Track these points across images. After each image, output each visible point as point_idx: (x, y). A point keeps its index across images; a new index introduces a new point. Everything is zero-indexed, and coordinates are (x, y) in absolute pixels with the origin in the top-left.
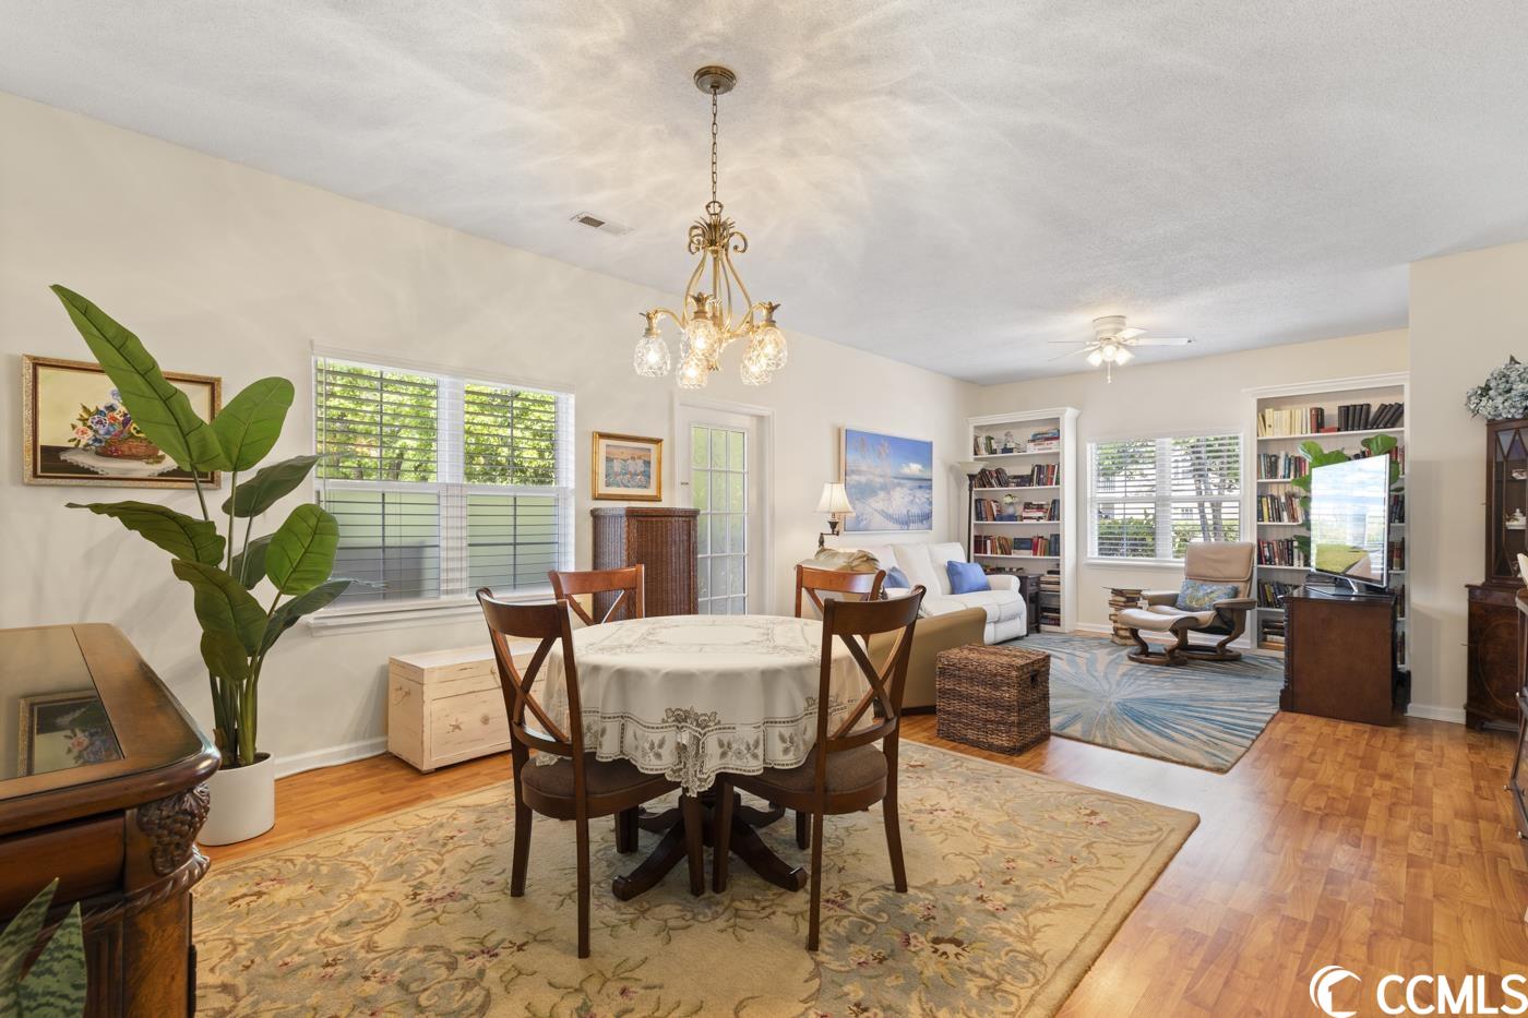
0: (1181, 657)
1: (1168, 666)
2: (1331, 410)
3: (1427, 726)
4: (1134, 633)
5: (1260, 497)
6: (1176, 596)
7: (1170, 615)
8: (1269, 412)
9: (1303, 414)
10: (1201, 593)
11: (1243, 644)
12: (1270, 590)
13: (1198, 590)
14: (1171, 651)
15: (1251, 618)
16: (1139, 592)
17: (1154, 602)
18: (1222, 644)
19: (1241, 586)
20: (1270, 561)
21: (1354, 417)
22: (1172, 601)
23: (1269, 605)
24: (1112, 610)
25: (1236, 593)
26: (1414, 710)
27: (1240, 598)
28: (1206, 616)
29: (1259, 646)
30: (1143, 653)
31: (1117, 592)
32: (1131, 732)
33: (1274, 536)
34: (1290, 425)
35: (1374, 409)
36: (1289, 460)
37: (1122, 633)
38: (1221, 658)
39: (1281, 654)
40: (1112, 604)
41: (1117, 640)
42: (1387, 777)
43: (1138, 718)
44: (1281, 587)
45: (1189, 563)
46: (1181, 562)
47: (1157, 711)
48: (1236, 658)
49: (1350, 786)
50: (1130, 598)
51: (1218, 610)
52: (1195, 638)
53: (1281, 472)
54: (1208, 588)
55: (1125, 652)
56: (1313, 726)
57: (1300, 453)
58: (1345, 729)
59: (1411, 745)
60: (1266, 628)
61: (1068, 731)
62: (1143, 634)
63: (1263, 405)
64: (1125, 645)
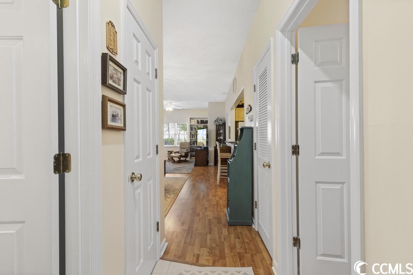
0: (180, 162)
1: (178, 163)
2: (199, 120)
3: (210, 166)
4: (172, 158)
5: (190, 134)
6: (178, 151)
7: (178, 155)
8: (191, 120)
9: (196, 121)
10: (182, 151)
11: (188, 159)
12: (192, 149)
13: (182, 150)
14: (179, 161)
15: (189, 154)
16: (172, 151)
17: (175, 153)
18: (185, 159)
19: (188, 149)
20: (192, 145)
21: (202, 122)
22: (178, 152)
23: (192, 152)
24: (168, 155)
25: (187, 150)
26: (209, 164)
27: (188, 151)
28: (183, 154)
29: (190, 159)
30: (174, 162)
31: (168, 152)
32: (176, 171)
33: (192, 141)
34: (194, 122)
35: (205, 121)
36: (194, 128)
37: (170, 159)
38: (185, 161)
39: (195, 160)
40: (168, 154)
41: (169, 160)
42: (206, 171)
43: (177, 170)
44: (193, 149)
45: (180, 146)
46: (179, 146)
47: (179, 169)
48: (187, 161)
49: (203, 172)
50: (171, 152)
51: (185, 153)
52: (182, 159)
53: (193, 130)
54: (183, 150)
55: (171, 162)
56: (198, 168)
57: (196, 127)
58: (202, 167)
59: (209, 168)
60: (191, 156)
61: (168, 172)
62: (174, 158)
63: (191, 119)
64: (170, 161)
